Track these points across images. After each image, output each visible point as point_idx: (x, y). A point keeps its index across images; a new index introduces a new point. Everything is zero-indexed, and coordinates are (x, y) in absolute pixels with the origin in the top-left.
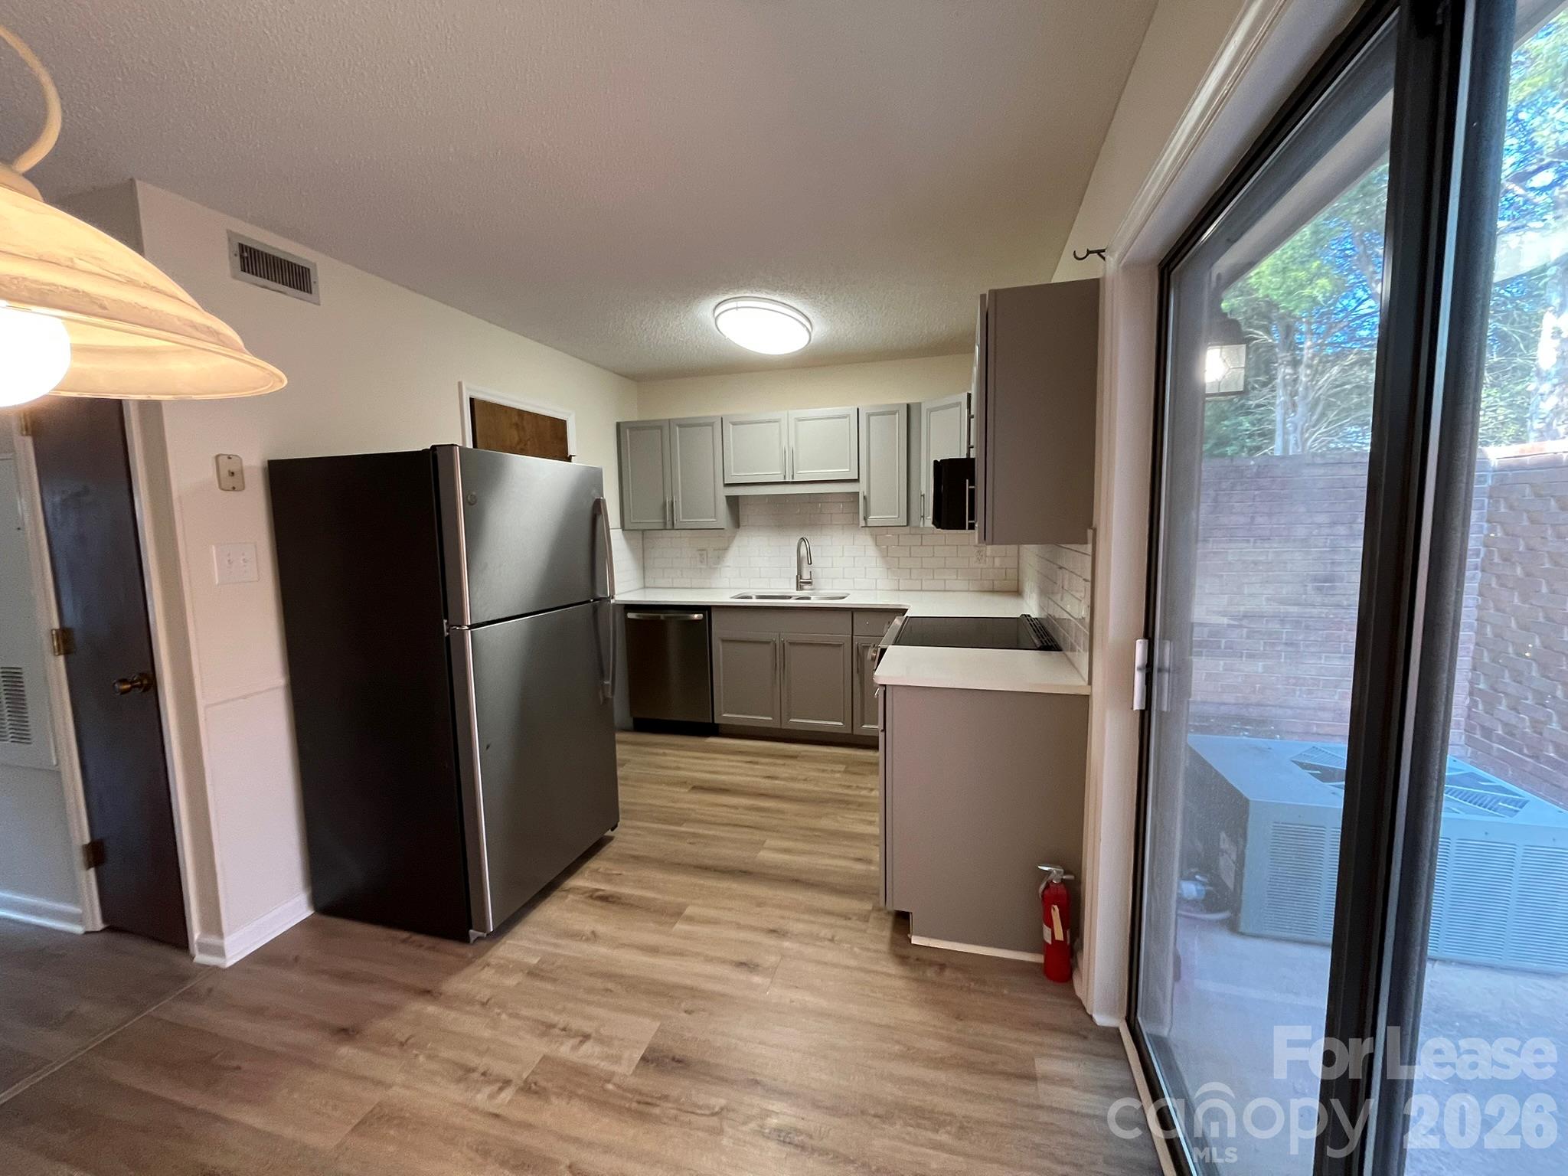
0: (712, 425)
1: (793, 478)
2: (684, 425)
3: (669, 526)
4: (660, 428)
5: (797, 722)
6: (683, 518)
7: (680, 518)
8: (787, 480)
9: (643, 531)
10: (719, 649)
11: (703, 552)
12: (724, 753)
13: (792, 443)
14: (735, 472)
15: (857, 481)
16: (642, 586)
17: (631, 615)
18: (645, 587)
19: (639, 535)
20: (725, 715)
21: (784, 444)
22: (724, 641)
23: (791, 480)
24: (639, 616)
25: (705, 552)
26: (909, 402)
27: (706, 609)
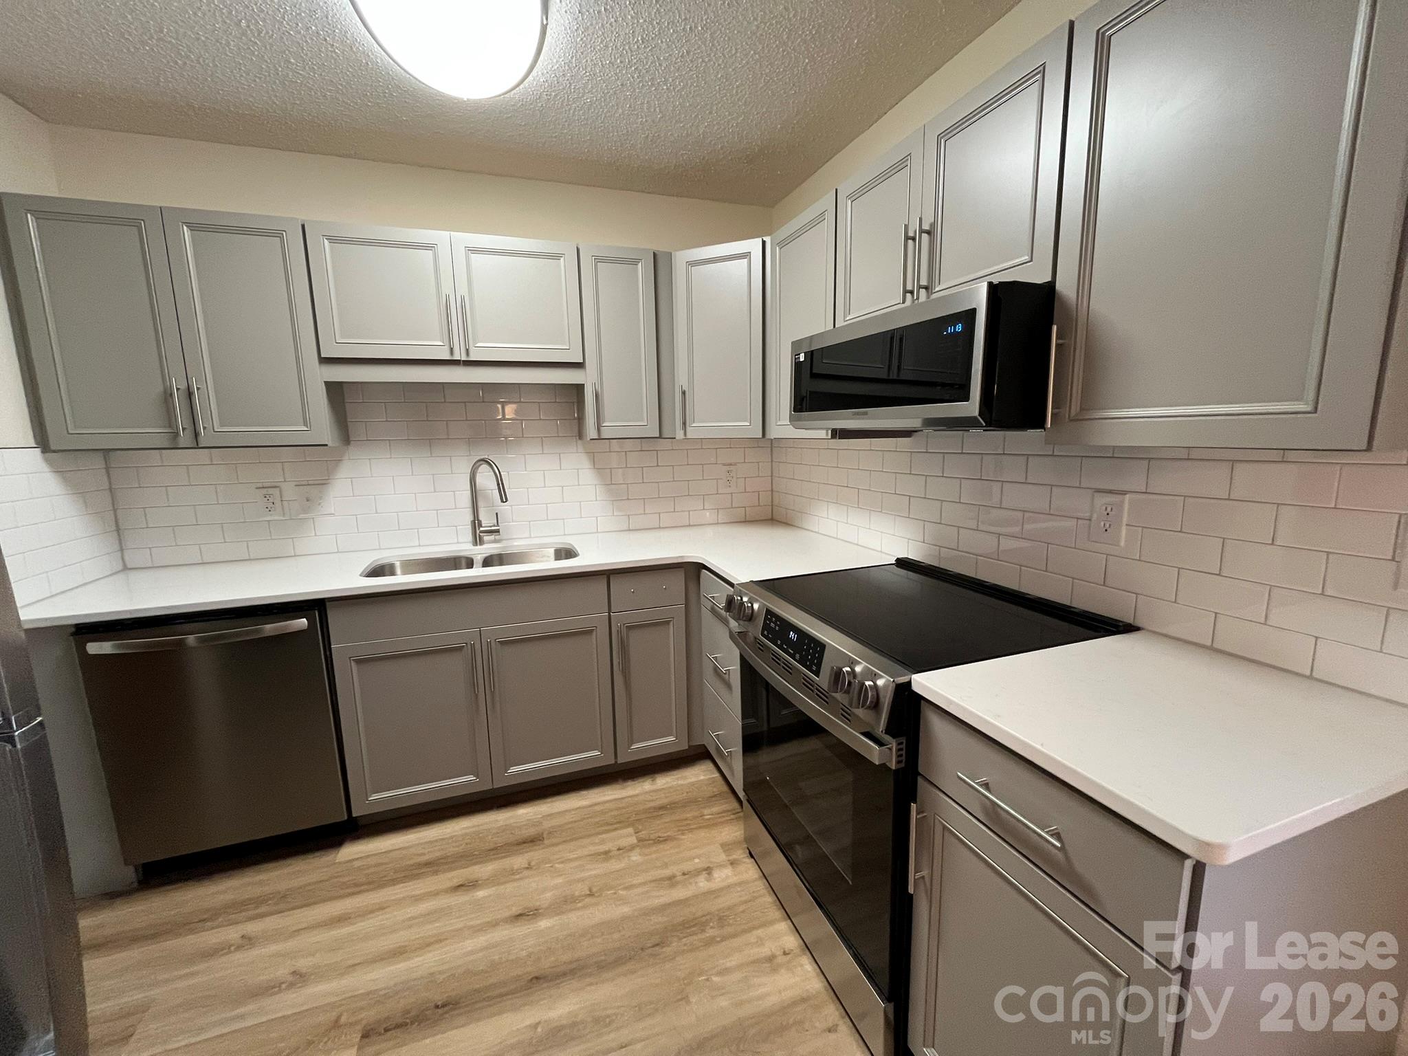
0: (278, 234)
1: (468, 353)
2: (204, 226)
3: (185, 438)
4: (135, 223)
5: (521, 770)
6: (222, 425)
7: (212, 422)
8: (457, 357)
9: (106, 452)
10: (349, 680)
11: (271, 491)
12: (394, 882)
13: (463, 290)
14: (342, 337)
15: (579, 366)
16: (121, 567)
17: (94, 648)
18: (125, 568)
19: (98, 462)
20: (374, 797)
21: (447, 289)
22: (358, 662)
23: (464, 358)
24: (119, 646)
25: (276, 492)
26: (655, 248)
27: (316, 607)
